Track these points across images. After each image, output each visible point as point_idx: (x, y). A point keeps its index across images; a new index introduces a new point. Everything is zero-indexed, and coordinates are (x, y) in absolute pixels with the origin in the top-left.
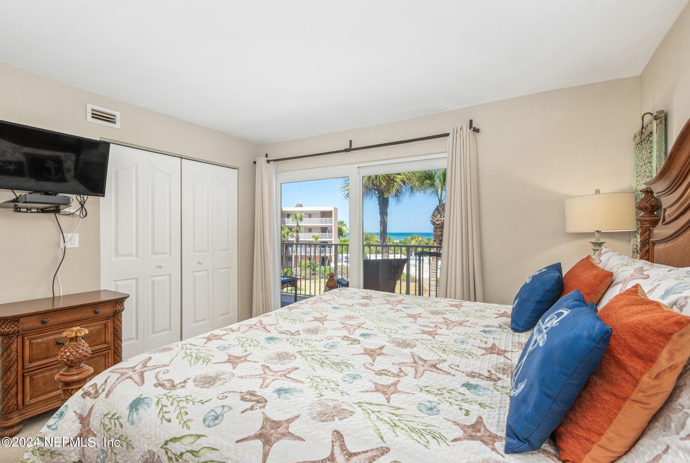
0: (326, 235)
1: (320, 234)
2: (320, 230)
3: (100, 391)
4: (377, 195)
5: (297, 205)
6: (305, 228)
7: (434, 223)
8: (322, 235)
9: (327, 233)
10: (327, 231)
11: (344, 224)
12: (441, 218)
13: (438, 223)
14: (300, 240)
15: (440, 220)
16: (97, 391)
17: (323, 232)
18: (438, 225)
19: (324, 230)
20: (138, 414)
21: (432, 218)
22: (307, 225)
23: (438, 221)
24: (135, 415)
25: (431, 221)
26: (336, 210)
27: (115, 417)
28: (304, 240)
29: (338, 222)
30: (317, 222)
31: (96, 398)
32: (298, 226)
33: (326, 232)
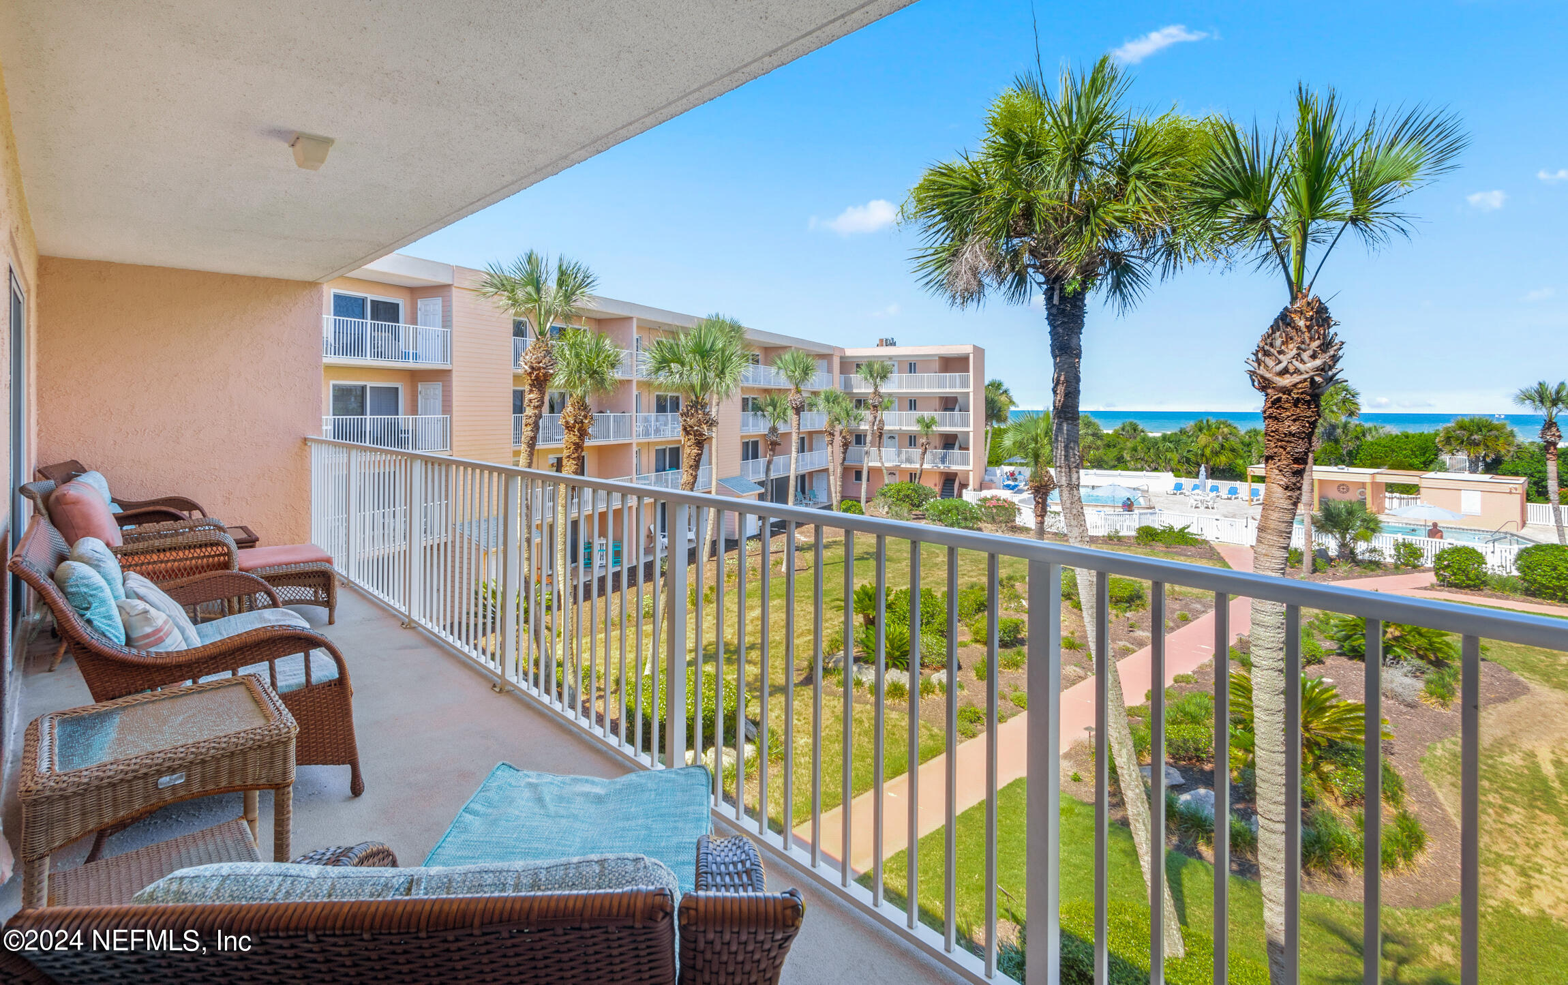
0: (952, 417)
1: (937, 415)
2: (937, 403)
4: (1045, 287)
5: (881, 340)
6: (901, 397)
7: (1264, 385)
8: (944, 418)
9: (956, 413)
10: (957, 408)
11: (1004, 388)
12: (1303, 361)
13: (1286, 381)
14: (886, 428)
15: (1297, 371)
17: (946, 409)
18: (1286, 391)
19: (949, 403)
21: (1259, 362)
22: (904, 390)
23: (1285, 371)
25: (1252, 374)
26: (979, 352)
28: (897, 428)
29: (987, 383)
30: (931, 385)
32: (876, 392)
33: (953, 410)
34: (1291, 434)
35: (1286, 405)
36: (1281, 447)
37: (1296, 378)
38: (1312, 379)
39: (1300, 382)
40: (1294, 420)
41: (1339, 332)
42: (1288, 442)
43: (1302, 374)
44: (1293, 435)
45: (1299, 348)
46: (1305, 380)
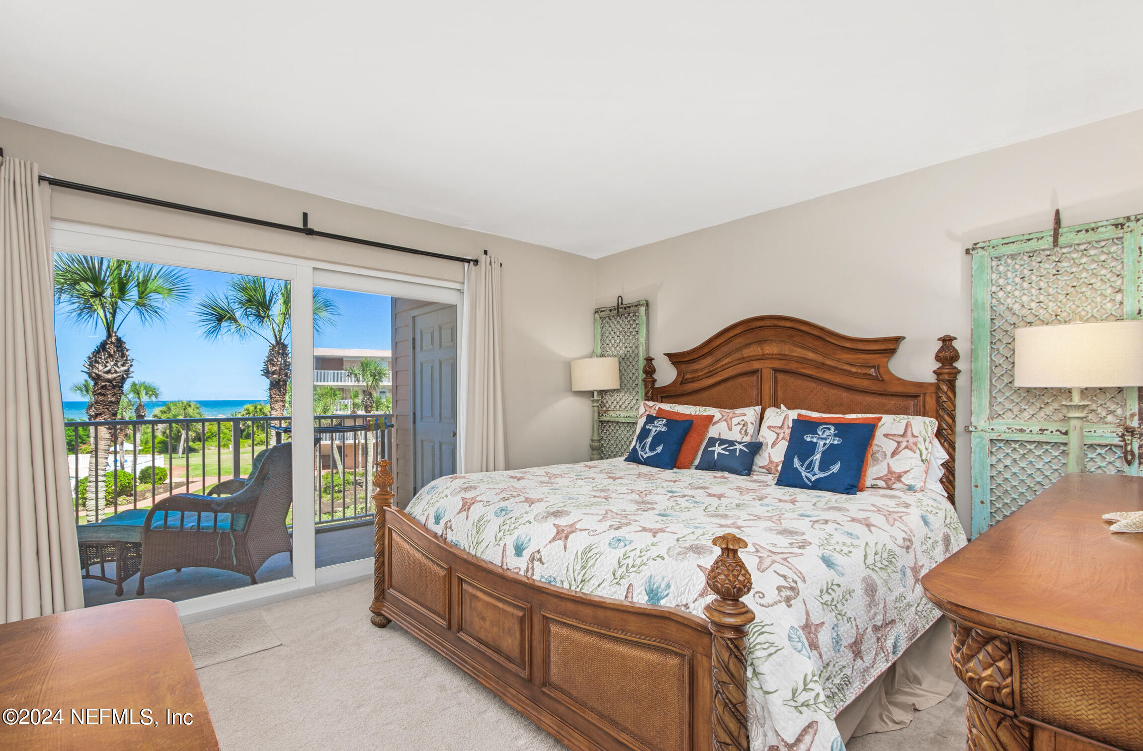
3: (793, 584)
7: (96, 378)
12: (119, 367)
13: (110, 376)
15: (116, 372)
16: (792, 589)
18: (109, 381)
20: (838, 566)
23: (109, 372)
24: (837, 568)
25: (88, 371)
27: (830, 585)
31: (798, 594)
34: (112, 402)
35: (109, 388)
36: (106, 408)
37: (115, 375)
38: (123, 375)
39: (117, 377)
40: (113, 396)
41: (130, 354)
42: (110, 406)
43: (118, 373)
44: (113, 403)
45: (116, 361)
46: (120, 376)
